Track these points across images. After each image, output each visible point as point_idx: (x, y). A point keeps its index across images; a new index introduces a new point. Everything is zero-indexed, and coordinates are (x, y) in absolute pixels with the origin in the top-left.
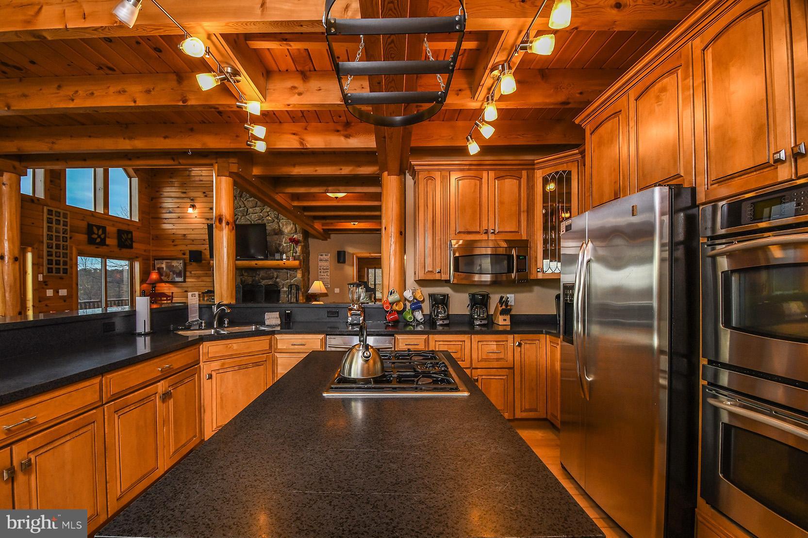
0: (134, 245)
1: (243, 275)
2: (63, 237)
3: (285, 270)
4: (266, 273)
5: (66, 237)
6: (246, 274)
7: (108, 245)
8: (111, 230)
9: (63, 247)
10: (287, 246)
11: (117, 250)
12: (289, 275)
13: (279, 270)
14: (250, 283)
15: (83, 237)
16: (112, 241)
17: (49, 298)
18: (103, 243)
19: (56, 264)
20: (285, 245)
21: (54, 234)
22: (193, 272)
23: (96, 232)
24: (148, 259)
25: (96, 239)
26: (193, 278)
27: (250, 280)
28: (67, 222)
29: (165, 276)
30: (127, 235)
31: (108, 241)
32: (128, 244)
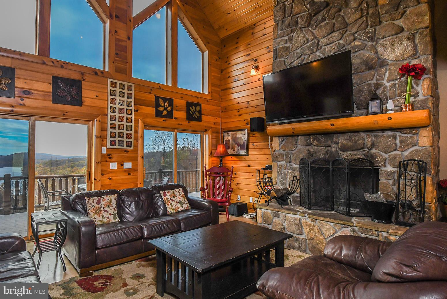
0: (204, 118)
1: (310, 145)
2: (127, 109)
3: (390, 133)
4: (350, 140)
5: (131, 110)
6: (316, 143)
7: (175, 118)
8: (180, 103)
9: (127, 119)
10: (395, 85)
11: (185, 123)
12: (398, 142)
13: (376, 134)
14: (322, 156)
15: (151, 110)
16: (180, 115)
17: (112, 172)
18: (170, 115)
19: (120, 137)
20: (388, 85)
21: (118, 106)
22: (255, 144)
23: (163, 105)
24: (218, 132)
25: (162, 111)
26: (256, 151)
27: (321, 153)
28: (131, 94)
29: (232, 149)
30: (195, 108)
31: (176, 114)
32: (196, 117)
